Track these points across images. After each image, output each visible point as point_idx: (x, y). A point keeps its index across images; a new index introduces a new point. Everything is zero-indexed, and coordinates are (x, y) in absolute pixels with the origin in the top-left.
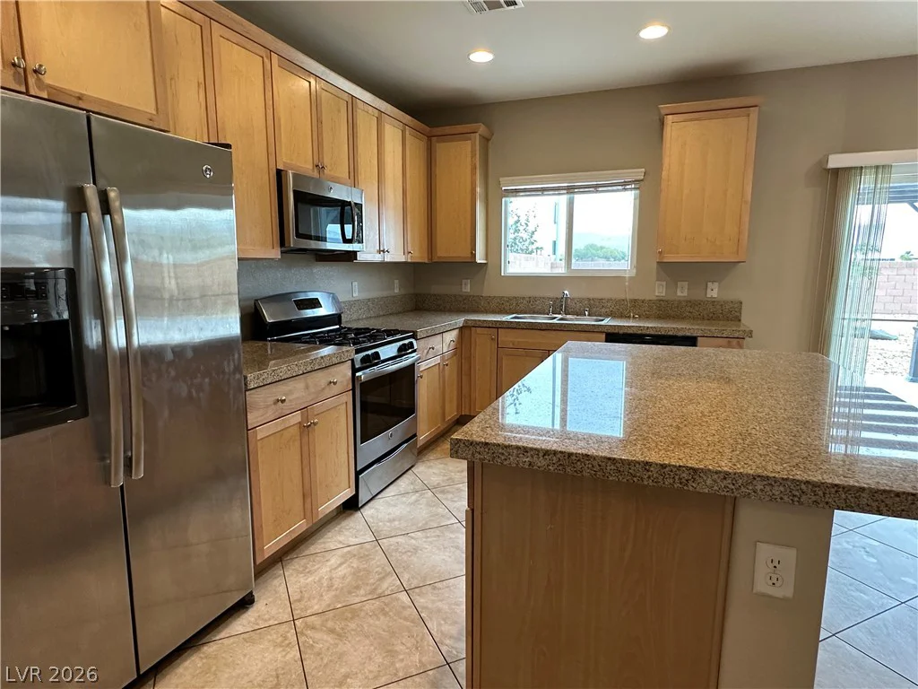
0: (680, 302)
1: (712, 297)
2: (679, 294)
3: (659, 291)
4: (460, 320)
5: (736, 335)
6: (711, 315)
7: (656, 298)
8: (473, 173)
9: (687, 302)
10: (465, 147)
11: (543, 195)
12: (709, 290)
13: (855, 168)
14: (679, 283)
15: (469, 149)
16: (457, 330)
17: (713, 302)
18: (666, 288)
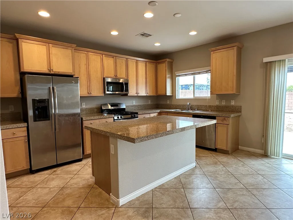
0: (223, 106)
1: (232, 105)
2: (223, 104)
3: (217, 103)
4: (159, 111)
5: (226, 116)
6: (232, 110)
7: (216, 105)
8: (166, 72)
9: (225, 106)
10: (164, 65)
11: (186, 76)
12: (231, 103)
13: (273, 61)
14: (223, 101)
15: (165, 65)
16: (157, 113)
17: (233, 106)
18: (219, 102)
